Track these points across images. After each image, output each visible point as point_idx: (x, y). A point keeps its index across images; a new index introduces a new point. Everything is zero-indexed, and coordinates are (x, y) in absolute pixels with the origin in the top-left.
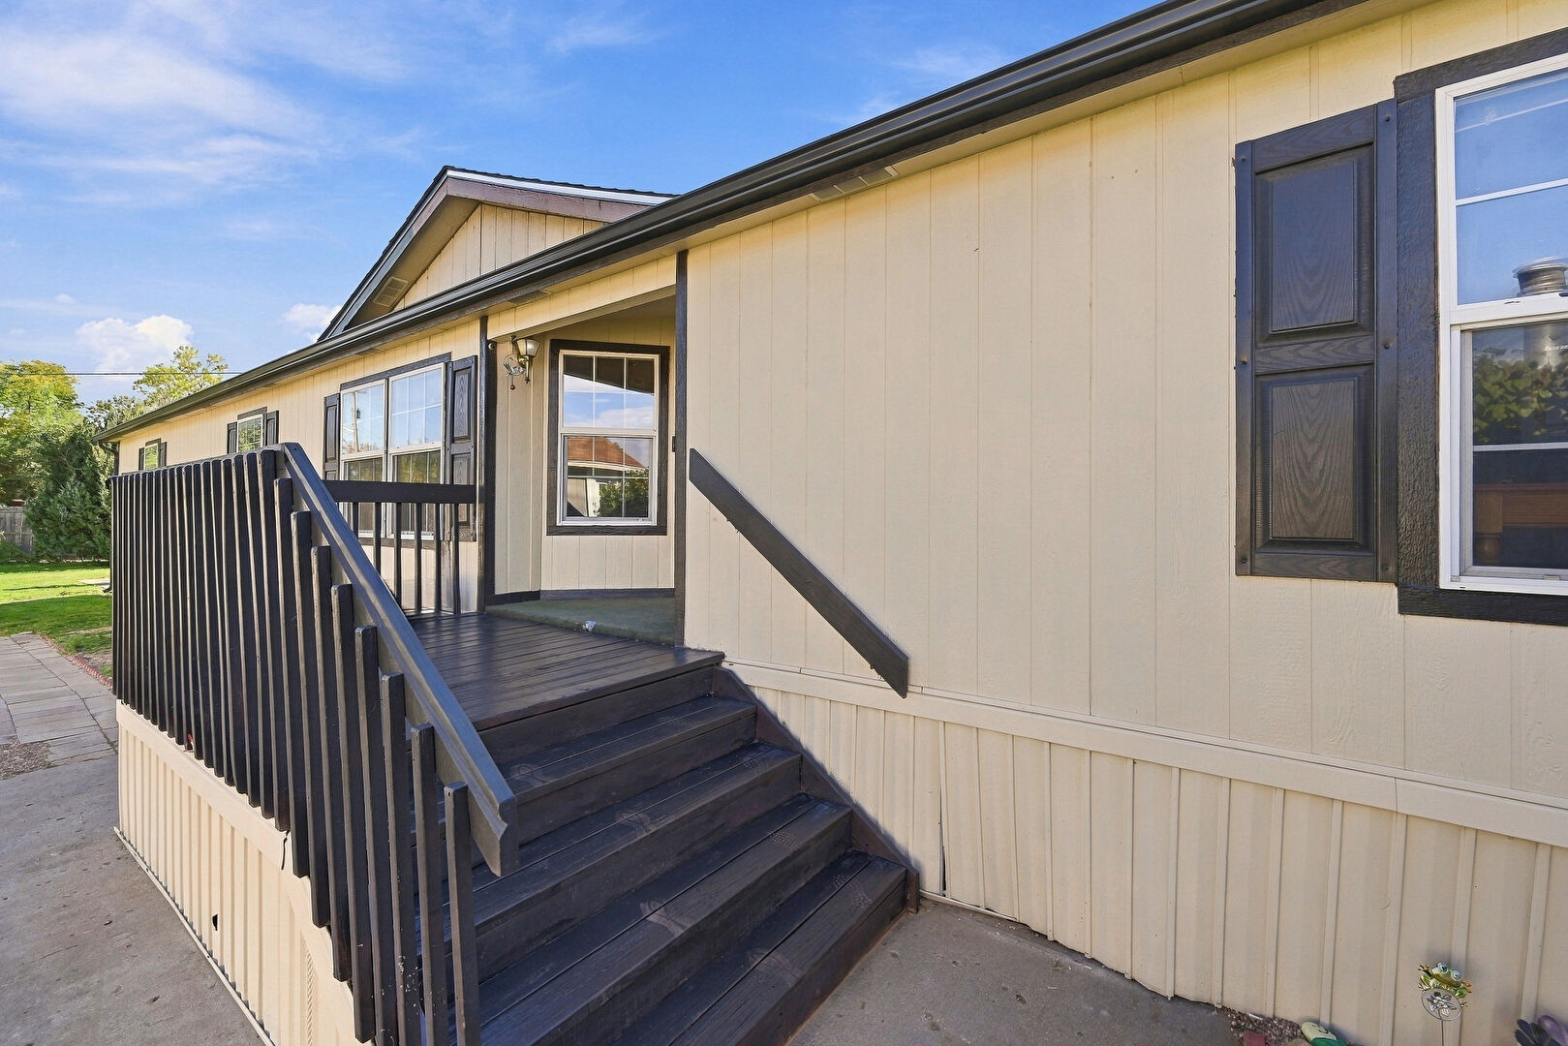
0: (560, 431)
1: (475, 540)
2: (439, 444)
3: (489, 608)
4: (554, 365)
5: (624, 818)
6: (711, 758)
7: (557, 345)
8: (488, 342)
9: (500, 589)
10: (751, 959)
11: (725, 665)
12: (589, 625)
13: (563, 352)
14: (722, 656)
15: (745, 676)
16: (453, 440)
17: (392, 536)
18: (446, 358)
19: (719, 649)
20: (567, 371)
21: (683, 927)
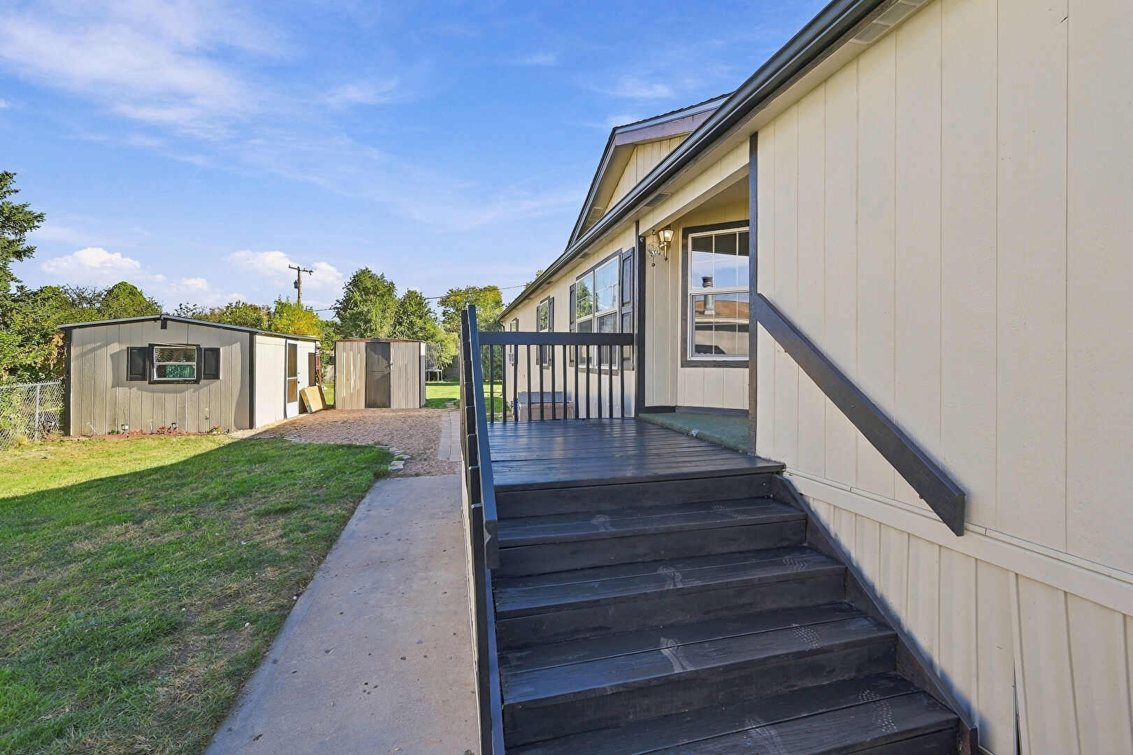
0: (689, 292)
1: (633, 370)
2: (617, 309)
3: (641, 415)
4: (685, 247)
5: (662, 571)
6: (752, 547)
7: (686, 232)
8: (640, 237)
9: (649, 403)
10: (747, 722)
11: (786, 475)
12: (694, 432)
13: (691, 236)
14: (783, 466)
15: (801, 485)
16: (623, 305)
17: (596, 367)
18: (619, 253)
19: (783, 461)
20: (694, 249)
21: (683, 668)
